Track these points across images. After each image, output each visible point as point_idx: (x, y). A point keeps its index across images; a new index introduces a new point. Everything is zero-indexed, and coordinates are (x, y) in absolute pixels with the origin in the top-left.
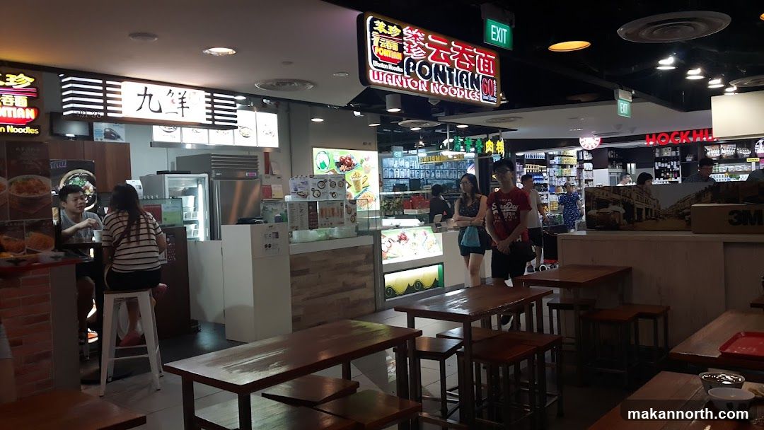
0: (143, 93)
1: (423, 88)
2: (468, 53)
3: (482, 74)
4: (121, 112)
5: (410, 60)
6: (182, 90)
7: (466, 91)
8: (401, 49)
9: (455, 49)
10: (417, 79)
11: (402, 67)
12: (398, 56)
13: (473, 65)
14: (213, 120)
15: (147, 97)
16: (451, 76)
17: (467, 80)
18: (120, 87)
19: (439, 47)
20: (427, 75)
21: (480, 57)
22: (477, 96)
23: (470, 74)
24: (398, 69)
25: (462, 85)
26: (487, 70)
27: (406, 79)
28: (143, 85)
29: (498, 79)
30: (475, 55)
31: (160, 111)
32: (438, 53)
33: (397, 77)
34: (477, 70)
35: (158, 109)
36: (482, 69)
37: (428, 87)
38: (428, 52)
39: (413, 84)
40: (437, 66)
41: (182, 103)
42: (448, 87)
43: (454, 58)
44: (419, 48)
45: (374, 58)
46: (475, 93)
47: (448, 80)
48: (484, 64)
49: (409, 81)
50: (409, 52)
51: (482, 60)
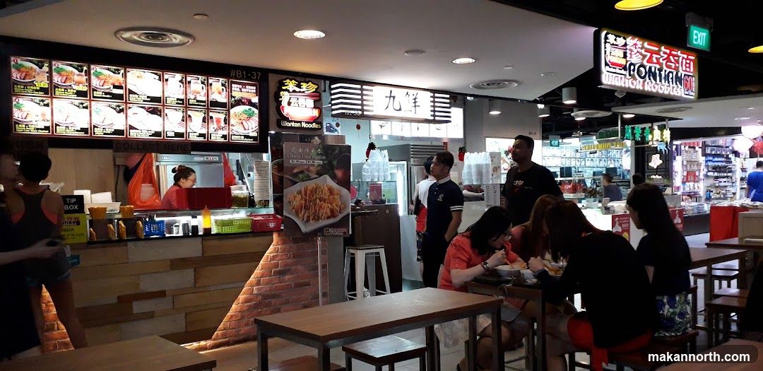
0: (389, 95)
1: (639, 87)
2: (674, 56)
3: (684, 73)
4: (372, 111)
5: (631, 64)
6: (415, 92)
7: (671, 87)
8: (625, 56)
9: (665, 53)
10: (635, 79)
11: (625, 69)
12: (623, 62)
13: (677, 65)
14: (434, 116)
15: (392, 98)
16: (660, 75)
17: (672, 78)
18: (372, 91)
19: (652, 52)
20: (643, 75)
21: (683, 58)
22: (678, 91)
23: (675, 73)
24: (623, 72)
25: (668, 83)
26: (688, 69)
27: (628, 79)
28: (389, 89)
29: (697, 77)
30: (679, 57)
31: (400, 110)
32: (651, 57)
33: (621, 78)
34: (680, 68)
35: (398, 108)
36: (684, 69)
37: (643, 86)
38: (644, 57)
39: (632, 83)
40: (650, 68)
41: (415, 102)
42: (658, 85)
43: (663, 60)
44: (638, 54)
45: (606, 64)
46: (678, 89)
47: (658, 78)
48: (686, 65)
49: (630, 81)
50: (631, 58)
51: (684, 61)
